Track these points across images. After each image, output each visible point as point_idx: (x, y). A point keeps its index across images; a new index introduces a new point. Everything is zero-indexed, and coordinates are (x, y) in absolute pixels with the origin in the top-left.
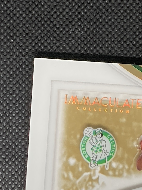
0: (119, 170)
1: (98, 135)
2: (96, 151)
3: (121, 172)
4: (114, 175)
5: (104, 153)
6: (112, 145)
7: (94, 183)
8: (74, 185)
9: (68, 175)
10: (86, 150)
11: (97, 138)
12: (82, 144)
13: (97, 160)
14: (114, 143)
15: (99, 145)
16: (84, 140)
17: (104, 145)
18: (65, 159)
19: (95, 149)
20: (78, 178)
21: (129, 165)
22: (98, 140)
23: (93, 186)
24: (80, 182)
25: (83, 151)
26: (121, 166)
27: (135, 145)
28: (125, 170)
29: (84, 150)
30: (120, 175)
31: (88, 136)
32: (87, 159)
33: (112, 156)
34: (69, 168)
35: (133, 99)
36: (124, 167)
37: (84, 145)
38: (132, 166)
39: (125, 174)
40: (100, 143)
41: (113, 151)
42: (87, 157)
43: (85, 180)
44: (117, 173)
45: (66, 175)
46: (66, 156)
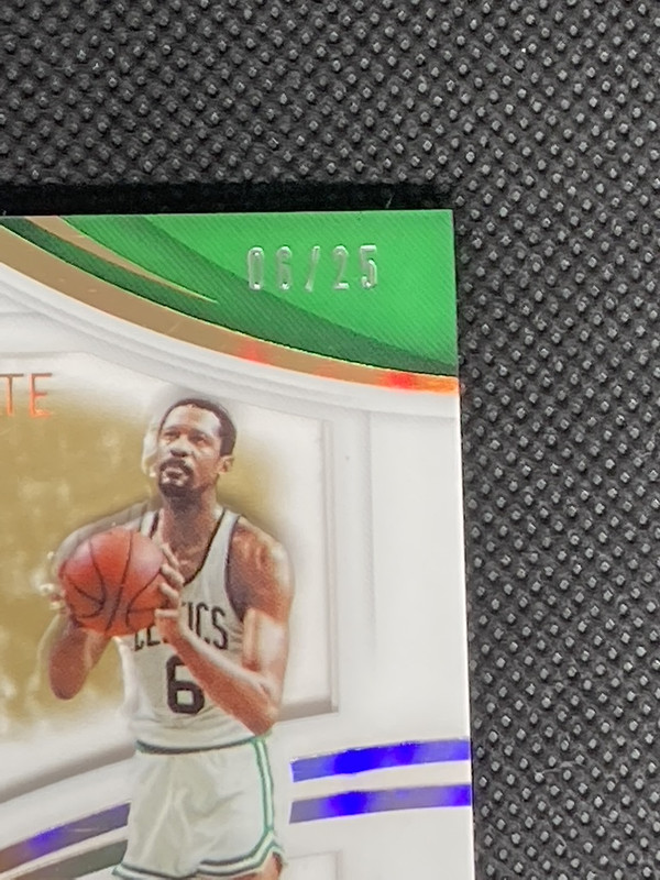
21: (20, 680)
27: (42, 587)
35: (10, 377)
38: (36, 681)
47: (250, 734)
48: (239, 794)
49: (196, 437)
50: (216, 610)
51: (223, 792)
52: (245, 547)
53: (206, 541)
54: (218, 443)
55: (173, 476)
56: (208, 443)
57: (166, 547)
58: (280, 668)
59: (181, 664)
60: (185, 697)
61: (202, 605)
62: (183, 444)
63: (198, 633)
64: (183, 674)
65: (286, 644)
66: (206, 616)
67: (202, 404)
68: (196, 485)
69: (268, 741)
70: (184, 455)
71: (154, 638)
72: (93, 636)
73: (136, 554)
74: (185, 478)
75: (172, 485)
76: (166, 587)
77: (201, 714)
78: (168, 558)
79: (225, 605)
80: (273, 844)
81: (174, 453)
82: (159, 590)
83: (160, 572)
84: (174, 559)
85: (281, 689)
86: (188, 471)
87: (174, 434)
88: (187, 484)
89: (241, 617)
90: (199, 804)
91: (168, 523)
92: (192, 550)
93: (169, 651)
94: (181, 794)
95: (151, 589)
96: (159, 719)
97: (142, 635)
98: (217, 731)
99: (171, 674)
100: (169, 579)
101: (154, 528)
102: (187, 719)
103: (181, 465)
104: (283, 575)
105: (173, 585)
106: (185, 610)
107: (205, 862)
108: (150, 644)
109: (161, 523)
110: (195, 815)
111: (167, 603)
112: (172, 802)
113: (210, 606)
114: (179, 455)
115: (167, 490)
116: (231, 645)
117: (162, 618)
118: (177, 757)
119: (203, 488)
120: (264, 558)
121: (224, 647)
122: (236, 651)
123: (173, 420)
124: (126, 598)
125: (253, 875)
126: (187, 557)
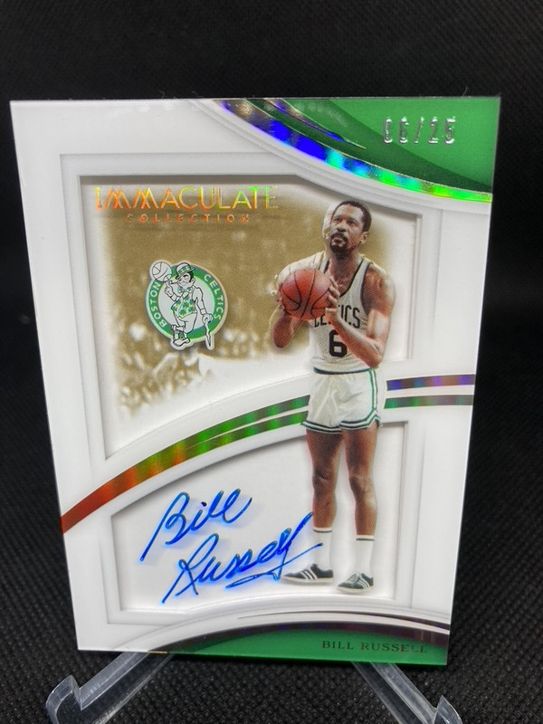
0: (240, 345)
1: (182, 277)
2: (183, 312)
3: (244, 349)
4: (231, 356)
5: (200, 316)
6: (216, 297)
7: (190, 373)
8: (147, 378)
9: (133, 359)
10: (159, 311)
11: (182, 284)
12: (150, 298)
13: (187, 331)
14: (220, 293)
15: (187, 297)
16: (152, 289)
17: (200, 300)
18: (121, 329)
19: (179, 307)
20: (155, 364)
21: (261, 334)
22: (185, 288)
23: (188, 379)
24: (160, 372)
25: (153, 313)
26: (243, 337)
27: (272, 292)
28: (251, 345)
29: (156, 311)
30: (244, 355)
31: (161, 279)
32: (164, 328)
33: (218, 321)
34: (132, 345)
36: (249, 339)
37: (153, 299)
38: (268, 335)
39: (253, 353)
40: (190, 295)
41: (220, 310)
42: (164, 325)
43: (170, 368)
44: (236, 351)
45: (129, 361)
46: (123, 321)
47: (367, 367)
48: (361, 393)
49: (351, 222)
50: (355, 309)
51: (354, 392)
52: (372, 279)
53: (352, 275)
54: (361, 225)
55: (338, 242)
56: (357, 225)
57: (332, 278)
58: (385, 338)
59: (337, 334)
60: (338, 349)
61: (349, 306)
62: (344, 225)
63: (346, 320)
64: (337, 338)
65: (389, 327)
66: (350, 312)
67: (355, 203)
68: (349, 247)
69: (376, 370)
70: (344, 230)
71: (324, 322)
72: (295, 320)
73: (317, 281)
74: (344, 243)
75: (337, 246)
76: (331, 297)
77: (345, 358)
78: (333, 283)
79: (359, 306)
80: (376, 415)
81: (338, 229)
82: (328, 299)
83: (329, 289)
84: (336, 283)
85: (385, 347)
86: (345, 239)
87: (339, 219)
88: (345, 246)
89: (367, 312)
90: (342, 396)
91: (333, 266)
92: (346, 280)
93: (331, 328)
94: (334, 391)
95: (323, 299)
96: (325, 359)
97: (318, 320)
98: (352, 365)
99: (331, 338)
100: (332, 293)
101: (326, 268)
102: (338, 360)
103: (342, 236)
104: (390, 293)
105: (335, 296)
106: (340, 308)
107: (343, 422)
108: (322, 324)
109: (330, 265)
110: (339, 401)
111: (331, 305)
112: (329, 395)
113: (352, 307)
114: (341, 231)
115: (335, 249)
116: (362, 326)
117: (329, 312)
118: (333, 377)
119: (352, 249)
120: (381, 285)
121: (358, 327)
122: (364, 329)
123: (339, 212)
124: (312, 302)
125: (366, 429)
126: (342, 283)
